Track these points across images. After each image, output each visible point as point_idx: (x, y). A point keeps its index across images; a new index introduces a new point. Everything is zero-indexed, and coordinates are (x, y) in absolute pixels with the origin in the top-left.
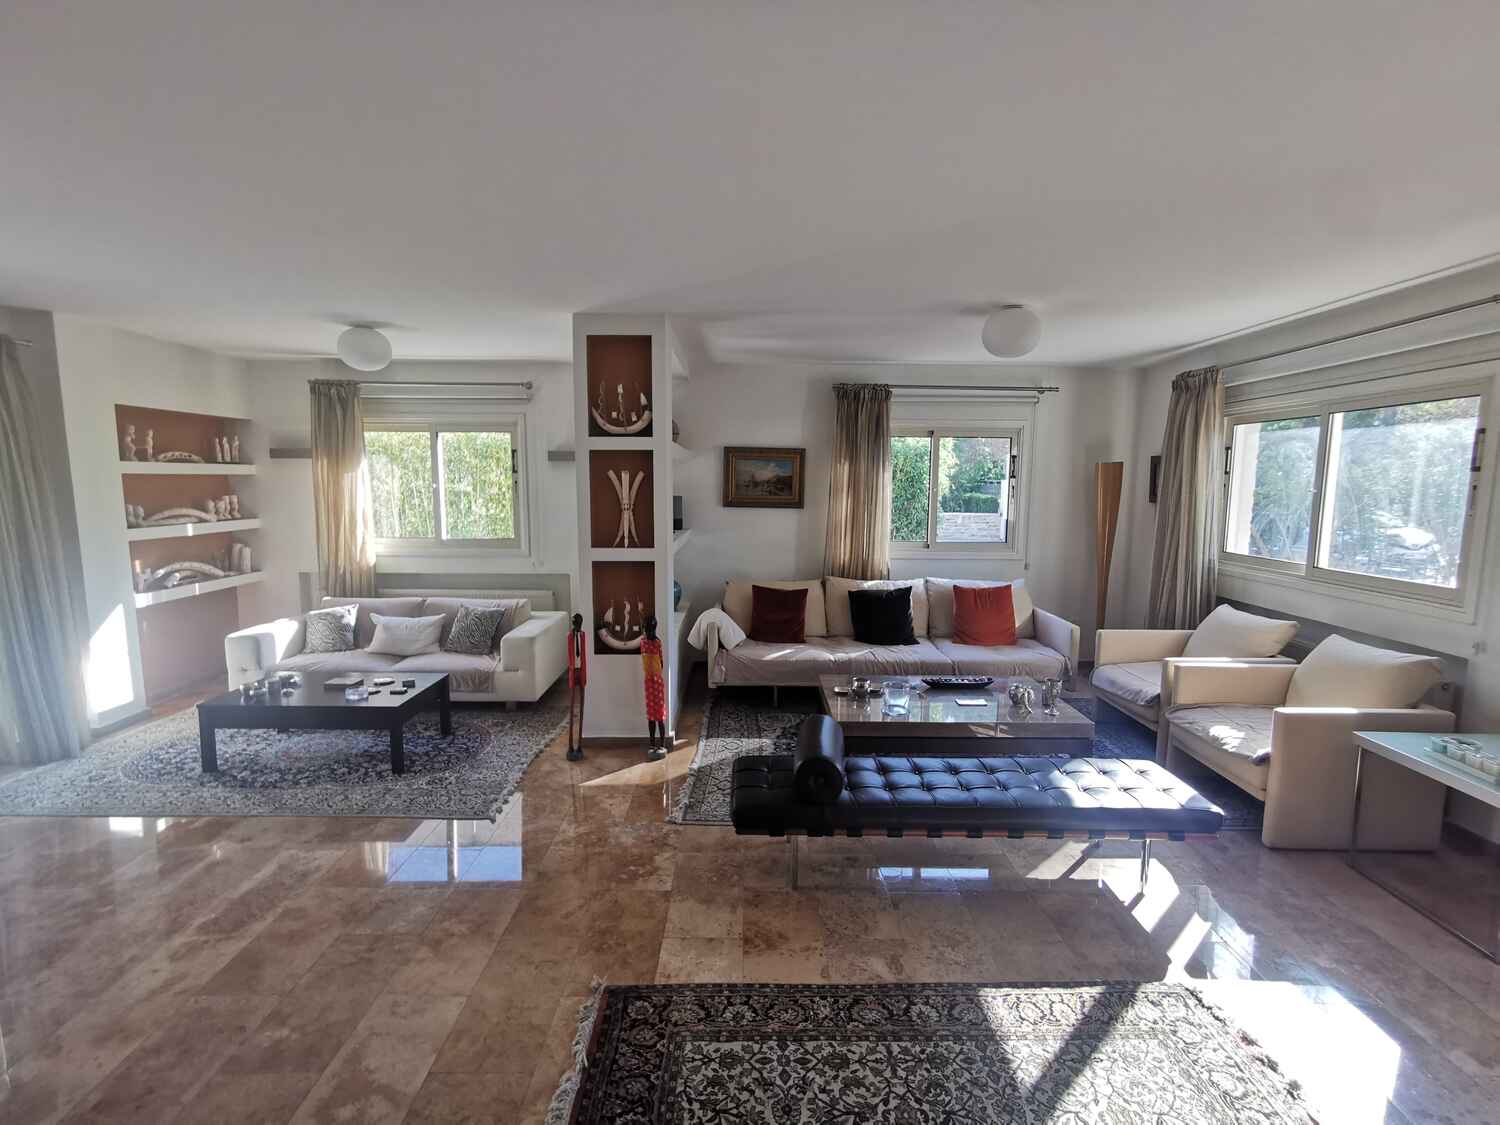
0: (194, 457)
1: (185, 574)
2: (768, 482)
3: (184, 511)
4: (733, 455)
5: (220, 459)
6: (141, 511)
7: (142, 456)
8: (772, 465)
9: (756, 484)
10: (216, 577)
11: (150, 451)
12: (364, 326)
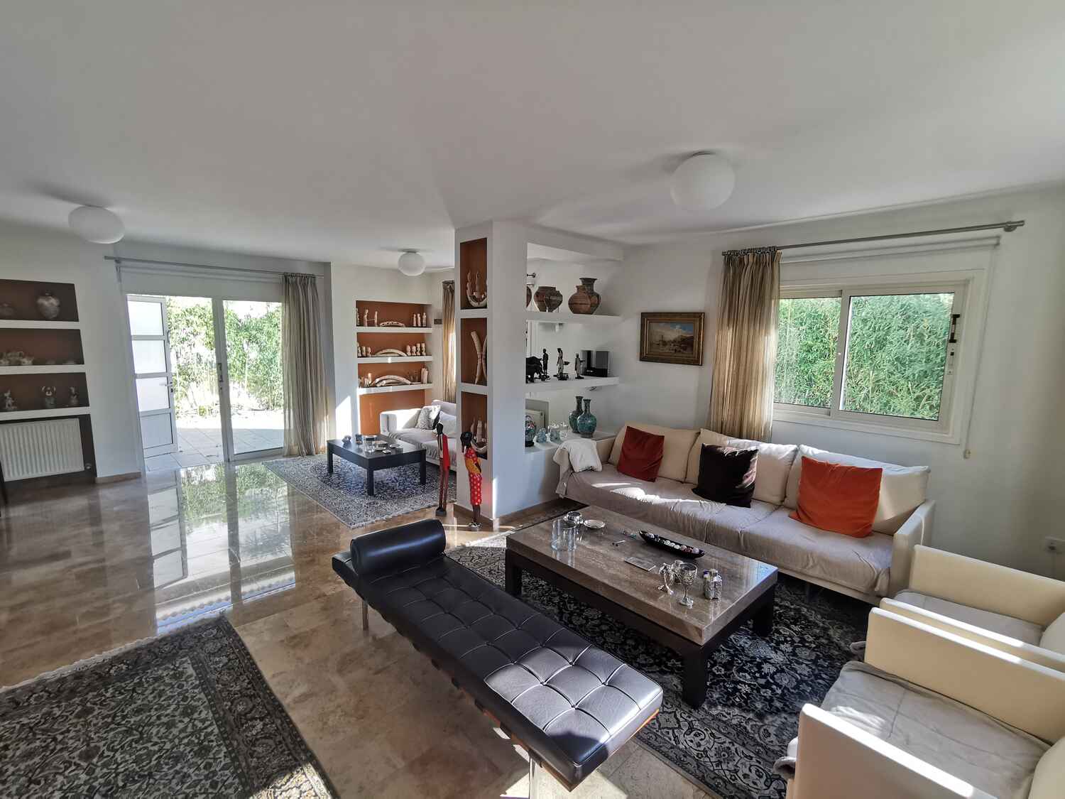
0: (401, 324)
1: (388, 381)
2: (674, 341)
3: (392, 350)
4: (648, 319)
5: (415, 325)
6: (369, 349)
7: (371, 324)
8: (678, 327)
9: (665, 343)
10: (406, 384)
11: (376, 321)
12: (411, 252)
